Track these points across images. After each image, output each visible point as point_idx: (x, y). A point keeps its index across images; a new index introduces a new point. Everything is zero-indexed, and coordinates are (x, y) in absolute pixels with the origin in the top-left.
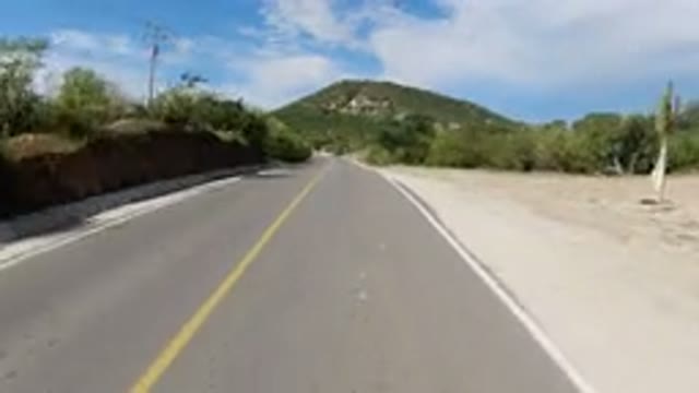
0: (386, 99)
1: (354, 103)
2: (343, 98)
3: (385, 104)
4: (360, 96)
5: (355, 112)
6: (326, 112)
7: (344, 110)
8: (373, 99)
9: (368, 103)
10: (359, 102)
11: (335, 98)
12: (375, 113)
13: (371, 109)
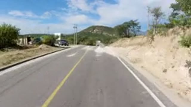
0: (101, 30)
1: (95, 31)
2: (92, 30)
3: (101, 31)
4: (96, 29)
5: (95, 33)
6: (89, 33)
7: (93, 32)
8: (99, 30)
9: (97, 31)
10: (96, 30)
11: (91, 30)
12: (99, 32)
13: (98, 32)
